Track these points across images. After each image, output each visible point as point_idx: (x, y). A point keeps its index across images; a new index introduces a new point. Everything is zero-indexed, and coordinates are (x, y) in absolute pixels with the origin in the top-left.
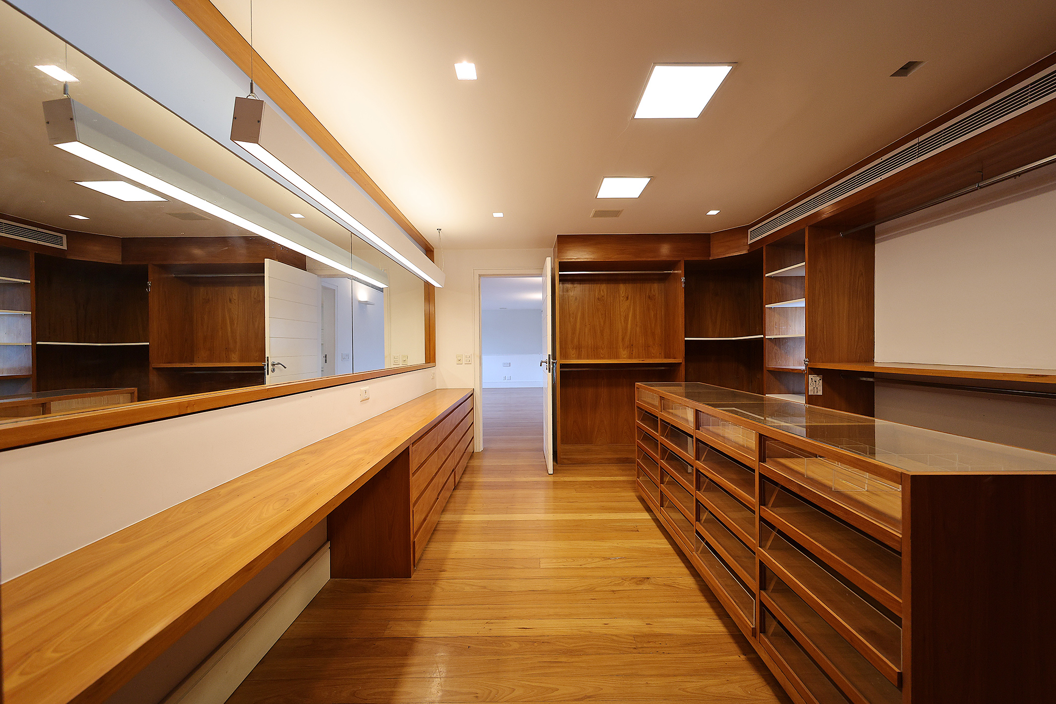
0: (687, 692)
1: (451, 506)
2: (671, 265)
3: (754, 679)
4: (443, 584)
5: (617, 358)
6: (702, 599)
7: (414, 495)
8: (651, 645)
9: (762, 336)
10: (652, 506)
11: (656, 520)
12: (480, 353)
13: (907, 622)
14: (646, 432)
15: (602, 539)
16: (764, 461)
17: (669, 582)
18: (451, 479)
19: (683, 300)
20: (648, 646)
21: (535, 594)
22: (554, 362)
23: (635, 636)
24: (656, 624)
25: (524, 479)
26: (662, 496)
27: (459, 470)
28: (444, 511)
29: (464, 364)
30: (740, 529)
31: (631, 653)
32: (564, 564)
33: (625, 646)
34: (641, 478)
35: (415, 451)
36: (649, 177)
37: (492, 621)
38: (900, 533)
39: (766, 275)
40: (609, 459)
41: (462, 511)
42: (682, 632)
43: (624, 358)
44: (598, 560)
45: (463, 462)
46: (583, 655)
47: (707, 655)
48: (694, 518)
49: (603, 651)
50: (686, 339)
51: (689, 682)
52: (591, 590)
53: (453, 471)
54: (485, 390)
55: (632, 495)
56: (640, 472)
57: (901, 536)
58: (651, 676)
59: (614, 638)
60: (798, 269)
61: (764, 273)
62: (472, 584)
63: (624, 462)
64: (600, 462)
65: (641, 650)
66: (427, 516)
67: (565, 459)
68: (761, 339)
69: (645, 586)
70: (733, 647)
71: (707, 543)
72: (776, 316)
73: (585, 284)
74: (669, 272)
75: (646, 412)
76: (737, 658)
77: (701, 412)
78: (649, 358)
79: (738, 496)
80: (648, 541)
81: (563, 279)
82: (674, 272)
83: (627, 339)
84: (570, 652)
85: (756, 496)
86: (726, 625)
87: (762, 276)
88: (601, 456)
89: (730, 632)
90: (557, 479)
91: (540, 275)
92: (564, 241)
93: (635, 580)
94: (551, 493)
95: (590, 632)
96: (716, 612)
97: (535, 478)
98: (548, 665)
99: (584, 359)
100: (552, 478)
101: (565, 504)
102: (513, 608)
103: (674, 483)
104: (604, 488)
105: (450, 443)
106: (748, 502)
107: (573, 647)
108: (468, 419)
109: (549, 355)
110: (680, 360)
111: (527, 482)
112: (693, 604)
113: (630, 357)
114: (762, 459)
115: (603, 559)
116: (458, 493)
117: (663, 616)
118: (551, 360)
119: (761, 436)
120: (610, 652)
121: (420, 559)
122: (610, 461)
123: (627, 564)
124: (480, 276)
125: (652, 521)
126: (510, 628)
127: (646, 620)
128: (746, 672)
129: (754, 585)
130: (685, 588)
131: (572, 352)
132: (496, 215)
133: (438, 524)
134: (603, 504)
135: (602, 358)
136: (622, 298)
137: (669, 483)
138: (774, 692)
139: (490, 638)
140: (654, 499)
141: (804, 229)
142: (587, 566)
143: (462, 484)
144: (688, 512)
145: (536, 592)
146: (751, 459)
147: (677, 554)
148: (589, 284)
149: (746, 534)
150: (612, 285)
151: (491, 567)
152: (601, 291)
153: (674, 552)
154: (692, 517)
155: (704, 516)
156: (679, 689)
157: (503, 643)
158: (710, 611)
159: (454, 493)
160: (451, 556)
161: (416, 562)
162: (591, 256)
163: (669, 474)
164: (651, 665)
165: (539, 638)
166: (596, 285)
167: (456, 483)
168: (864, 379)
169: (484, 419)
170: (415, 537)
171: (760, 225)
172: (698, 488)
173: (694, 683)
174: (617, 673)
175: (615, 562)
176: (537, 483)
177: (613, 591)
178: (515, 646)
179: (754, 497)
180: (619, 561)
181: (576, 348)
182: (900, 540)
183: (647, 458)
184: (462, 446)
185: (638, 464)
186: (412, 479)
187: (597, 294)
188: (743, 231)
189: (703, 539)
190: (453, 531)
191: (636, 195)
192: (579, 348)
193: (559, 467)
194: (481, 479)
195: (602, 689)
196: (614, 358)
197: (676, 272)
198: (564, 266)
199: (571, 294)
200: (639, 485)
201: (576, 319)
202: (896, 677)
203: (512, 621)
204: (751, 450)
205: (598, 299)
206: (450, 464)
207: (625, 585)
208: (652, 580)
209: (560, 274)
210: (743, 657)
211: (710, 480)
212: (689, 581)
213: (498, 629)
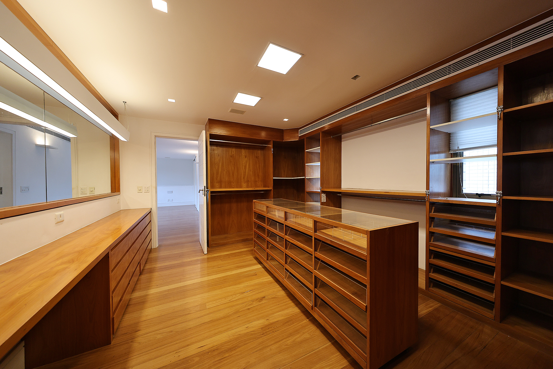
0: (288, 345)
1: (138, 286)
2: (267, 142)
3: (313, 328)
4: (139, 339)
5: (241, 187)
6: (289, 299)
7: (113, 285)
8: (270, 329)
9: (304, 177)
10: (262, 261)
11: (265, 268)
12: (156, 185)
13: (368, 286)
14: (258, 224)
15: (239, 283)
16: (316, 232)
17: (274, 296)
18: (138, 268)
19: (272, 160)
20: (269, 330)
21: (206, 324)
22: (208, 190)
23: (262, 328)
24: (271, 318)
25: (189, 260)
26: (268, 255)
27: (143, 262)
28: (133, 290)
29: (143, 192)
30: (306, 263)
31: (261, 337)
32: (220, 302)
33: (258, 335)
34: (255, 248)
35: (114, 254)
36: (260, 97)
37: (180, 350)
38: (366, 253)
39: (306, 151)
40: (237, 241)
41: (148, 288)
42: (283, 318)
43: (244, 188)
44: (238, 295)
45: (145, 256)
46: (237, 348)
47: (294, 325)
48: (284, 263)
49: (248, 342)
50: (274, 178)
51: (289, 340)
52: (237, 312)
53: (139, 263)
54: (160, 209)
55: (251, 257)
56: (256, 244)
57: (366, 254)
58: (272, 344)
59: (252, 333)
60: (317, 149)
61: (305, 150)
62: (161, 332)
63: (245, 241)
64: (233, 243)
65: (265, 334)
66: (122, 297)
67: (213, 244)
68: (304, 179)
69: (264, 301)
70: (303, 317)
71: (290, 273)
72: (309, 169)
73: (224, 147)
74: (266, 145)
75: (258, 214)
76: (306, 321)
77: (287, 212)
78: (256, 187)
79: (305, 249)
80: (262, 279)
81: (212, 144)
82: (268, 146)
83: (246, 178)
84: (230, 350)
85: (313, 247)
86: (300, 308)
87: (304, 151)
88: (233, 240)
89: (301, 311)
90: (210, 256)
91: (197, 140)
92: (212, 122)
93: (258, 300)
94: (206, 265)
95: (239, 334)
96: (295, 304)
97: (196, 258)
98: (219, 362)
99: (223, 188)
100: (207, 256)
101: (216, 269)
102: (192, 338)
103: (274, 247)
104: (236, 256)
105: (137, 245)
106: (310, 251)
107: (232, 346)
108: (148, 229)
109: (205, 186)
110: (271, 188)
111: (191, 261)
112: (285, 303)
113: (247, 187)
114: (315, 231)
115: (241, 294)
116: (143, 277)
117: (273, 314)
118: (206, 189)
119: (315, 221)
120: (252, 341)
121: (117, 329)
122: (238, 242)
123: (253, 293)
124: (155, 136)
125: (262, 268)
126: (192, 350)
127: (266, 318)
128: (310, 326)
129: (312, 287)
130: (281, 297)
131: (217, 185)
132: (170, 100)
133: (129, 300)
134: (237, 265)
135: (233, 188)
136: (243, 157)
137: (271, 248)
138: (320, 330)
139: (179, 362)
140: (263, 257)
141: (320, 133)
142: (233, 300)
143: (145, 270)
144: (281, 260)
145: (205, 324)
146: (311, 232)
147: (275, 281)
148: (226, 148)
149: (308, 265)
150: (238, 149)
151: (174, 318)
152: (233, 152)
153: (274, 281)
154: (283, 262)
155: (289, 260)
156: (285, 346)
157: (189, 361)
158: (292, 304)
159: (140, 277)
160: (144, 319)
161: (115, 331)
162: (228, 133)
163: (271, 243)
164: (271, 339)
165: (211, 349)
166: (229, 149)
167: (141, 269)
168: (339, 195)
169: (158, 226)
170: (114, 314)
171: (303, 128)
172: (286, 248)
173: (290, 340)
174: (255, 350)
175: (247, 293)
176: (198, 260)
177: (248, 309)
178: (197, 359)
179: (312, 249)
180: (249, 292)
181: (219, 183)
182: (366, 256)
183: (259, 237)
184: (145, 246)
185: (255, 241)
186: (111, 274)
187: (230, 153)
188: (296, 130)
189: (288, 271)
190: (142, 302)
191: (253, 105)
192: (220, 182)
193: (210, 249)
194: (159, 265)
195: (249, 362)
196: (240, 188)
197: (269, 146)
198: (212, 136)
199: (216, 152)
200: (255, 251)
201: (219, 167)
202: (365, 308)
203: (192, 346)
204: (311, 228)
205: (231, 156)
206: (137, 258)
207: (254, 304)
208: (266, 297)
209: (210, 141)
210: (307, 320)
211: (291, 243)
212: (282, 293)
213: (183, 354)
